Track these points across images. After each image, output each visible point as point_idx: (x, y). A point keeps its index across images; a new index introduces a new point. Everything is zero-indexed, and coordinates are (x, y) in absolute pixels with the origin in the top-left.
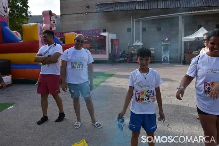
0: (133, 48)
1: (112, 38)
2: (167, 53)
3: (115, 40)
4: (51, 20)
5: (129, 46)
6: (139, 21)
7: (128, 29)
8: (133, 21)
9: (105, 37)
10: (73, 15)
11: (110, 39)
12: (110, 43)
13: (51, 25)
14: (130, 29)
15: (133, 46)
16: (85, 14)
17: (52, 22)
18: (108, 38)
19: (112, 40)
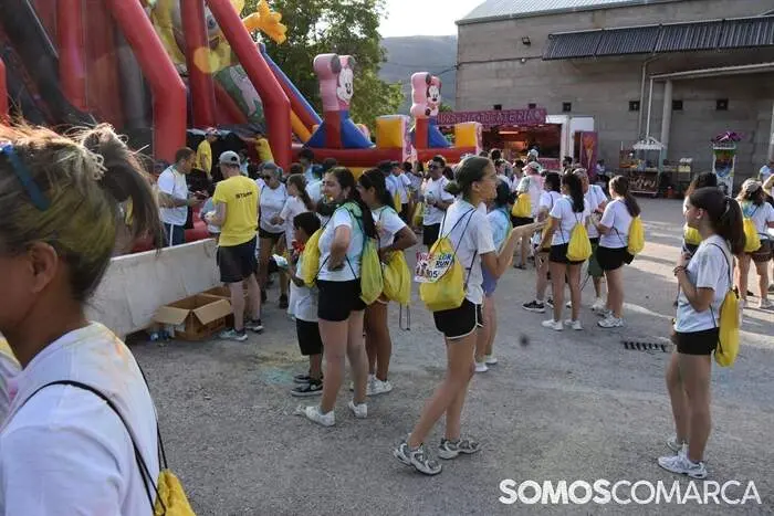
0: (634, 157)
1: (579, 128)
2: (727, 173)
3: (586, 134)
4: (428, 95)
5: (621, 152)
6: (662, 82)
7: (632, 103)
8: (647, 80)
9: (560, 126)
10: (488, 65)
11: (572, 132)
12: (572, 142)
13: (429, 104)
14: (638, 103)
15: (634, 152)
16: (517, 63)
17: (430, 99)
18: (568, 128)
19: (578, 135)
